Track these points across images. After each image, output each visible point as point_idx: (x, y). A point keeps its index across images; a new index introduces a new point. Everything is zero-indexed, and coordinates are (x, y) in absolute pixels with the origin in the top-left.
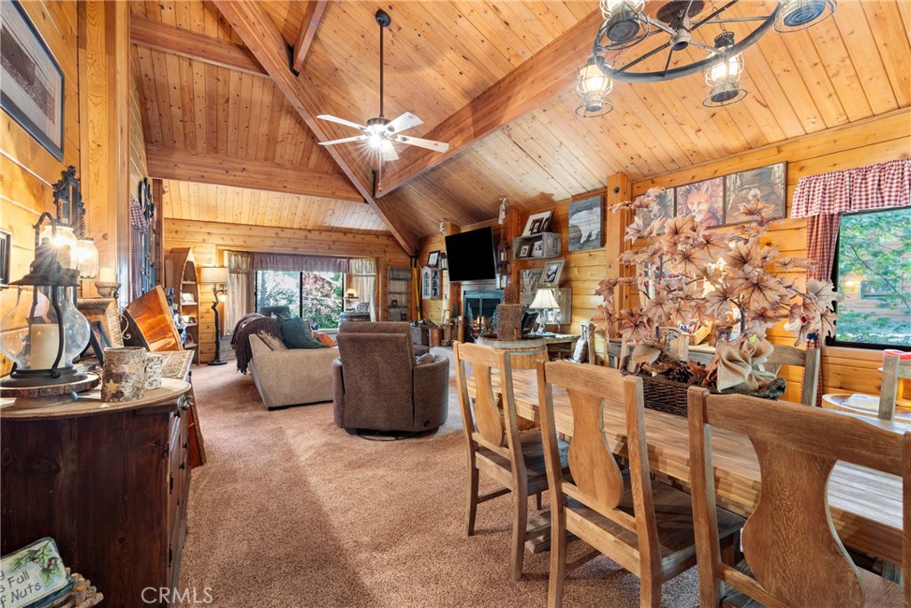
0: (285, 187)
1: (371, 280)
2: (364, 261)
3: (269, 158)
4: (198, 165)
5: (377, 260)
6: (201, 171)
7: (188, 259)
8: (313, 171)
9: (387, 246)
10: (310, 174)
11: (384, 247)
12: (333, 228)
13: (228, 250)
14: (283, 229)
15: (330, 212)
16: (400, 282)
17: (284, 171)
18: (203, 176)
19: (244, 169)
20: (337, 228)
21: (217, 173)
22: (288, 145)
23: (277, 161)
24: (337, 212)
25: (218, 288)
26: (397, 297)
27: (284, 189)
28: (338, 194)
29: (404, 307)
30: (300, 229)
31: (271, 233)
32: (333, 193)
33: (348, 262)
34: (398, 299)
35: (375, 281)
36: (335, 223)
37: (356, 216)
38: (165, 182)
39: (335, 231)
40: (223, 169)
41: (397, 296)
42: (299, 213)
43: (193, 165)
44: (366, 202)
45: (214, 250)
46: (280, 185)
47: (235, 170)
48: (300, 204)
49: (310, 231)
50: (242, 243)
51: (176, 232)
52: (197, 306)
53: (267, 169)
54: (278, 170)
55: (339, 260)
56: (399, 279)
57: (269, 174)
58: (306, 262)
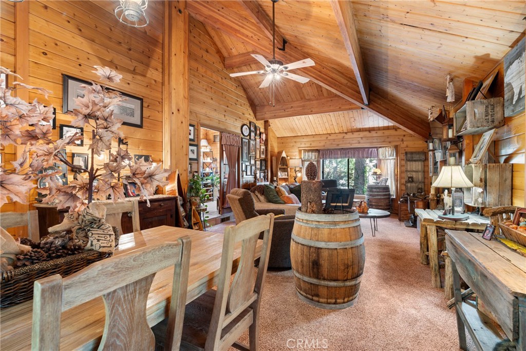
0: (312, 111)
1: (392, 162)
2: (387, 149)
3: (303, 98)
4: (274, 111)
5: (396, 147)
6: (274, 113)
7: (282, 156)
8: (327, 97)
9: (404, 136)
10: (326, 100)
11: (402, 137)
12: (360, 129)
13: (304, 150)
14: (330, 134)
15: (353, 119)
16: (417, 163)
17: (311, 102)
18: (275, 115)
19: (292, 107)
20: (363, 128)
21: (281, 112)
22: (307, 87)
23: (307, 98)
24: (357, 118)
25: (297, 169)
26: (414, 175)
27: (311, 113)
28: (343, 108)
29: (420, 183)
30: (340, 133)
31: (324, 138)
32: (340, 108)
33: (377, 150)
34: (414, 176)
35: (395, 163)
36: (359, 125)
37: (371, 118)
38: (271, 121)
39: (363, 131)
40: (283, 109)
41: (414, 173)
42: (335, 124)
43: (272, 111)
44: (362, 108)
45: (297, 150)
46: (310, 111)
47: (288, 109)
48: (332, 118)
49: (346, 133)
50: (309, 146)
51: (283, 143)
52: (288, 178)
53: (303, 103)
54: (308, 103)
55: (370, 149)
56: (415, 161)
57: (304, 106)
58: (348, 152)
